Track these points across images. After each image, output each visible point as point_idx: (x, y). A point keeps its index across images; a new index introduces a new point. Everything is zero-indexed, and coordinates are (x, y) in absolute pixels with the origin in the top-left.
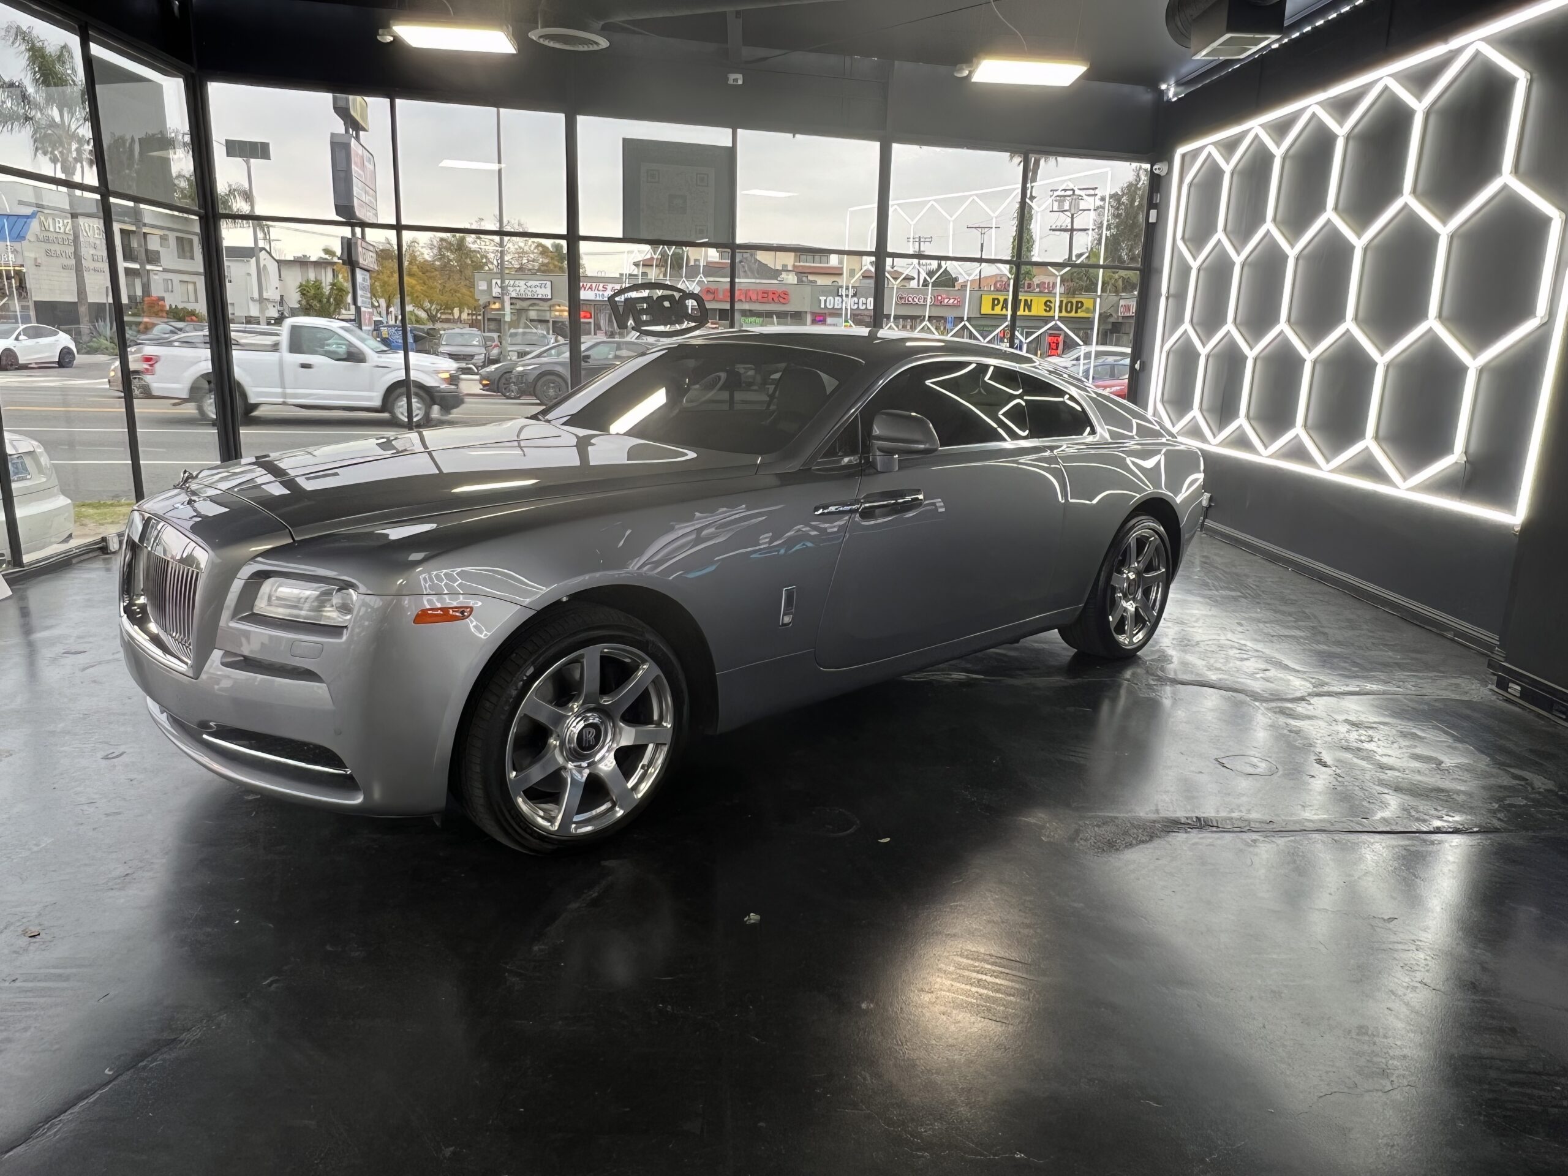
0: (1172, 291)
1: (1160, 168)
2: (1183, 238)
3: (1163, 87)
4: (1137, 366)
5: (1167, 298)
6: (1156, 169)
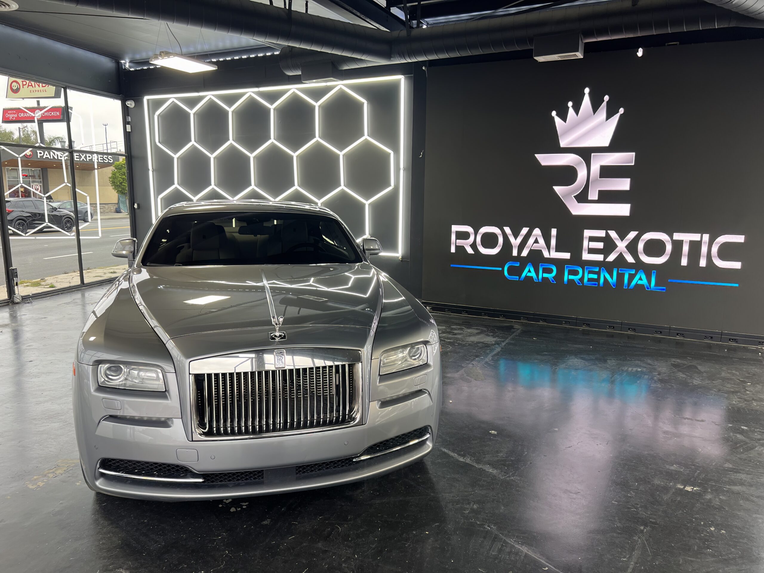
0: (154, 168)
1: (130, 104)
2: (159, 142)
3: (123, 62)
4: (136, 206)
5: (153, 171)
6: (128, 104)
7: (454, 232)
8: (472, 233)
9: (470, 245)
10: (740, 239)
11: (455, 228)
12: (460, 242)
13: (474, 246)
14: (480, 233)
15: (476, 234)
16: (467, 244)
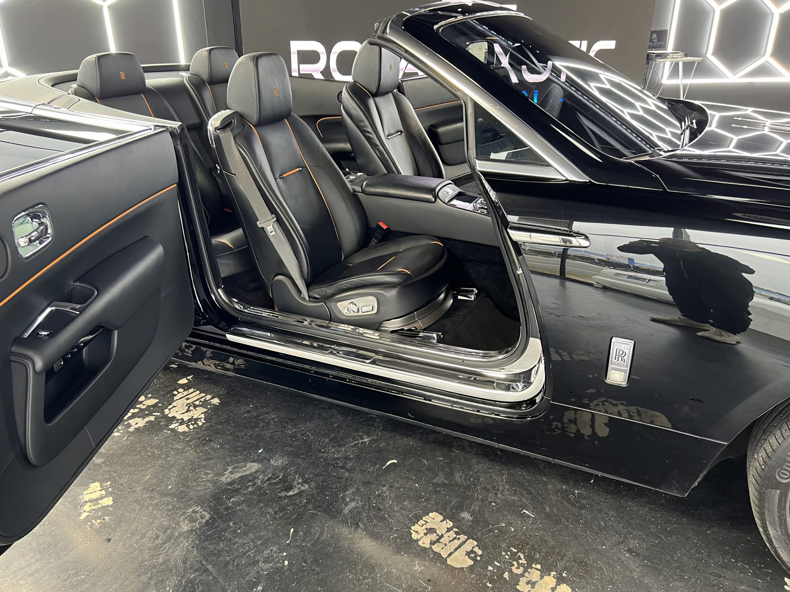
7: (294, 53)
8: (323, 53)
9: (321, 72)
10: (610, 45)
11: (296, 46)
12: (306, 68)
13: (326, 72)
14: (334, 53)
15: (329, 53)
16: (316, 71)
